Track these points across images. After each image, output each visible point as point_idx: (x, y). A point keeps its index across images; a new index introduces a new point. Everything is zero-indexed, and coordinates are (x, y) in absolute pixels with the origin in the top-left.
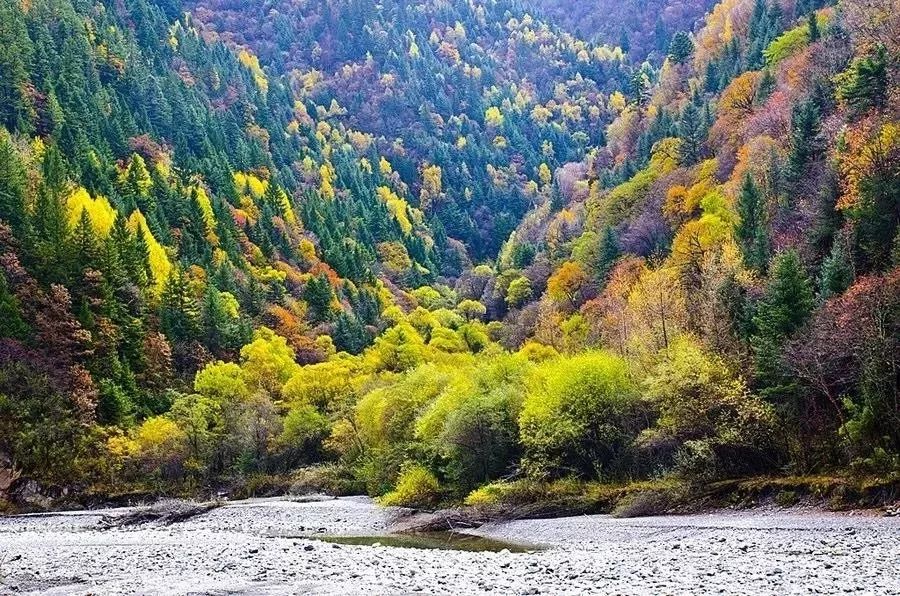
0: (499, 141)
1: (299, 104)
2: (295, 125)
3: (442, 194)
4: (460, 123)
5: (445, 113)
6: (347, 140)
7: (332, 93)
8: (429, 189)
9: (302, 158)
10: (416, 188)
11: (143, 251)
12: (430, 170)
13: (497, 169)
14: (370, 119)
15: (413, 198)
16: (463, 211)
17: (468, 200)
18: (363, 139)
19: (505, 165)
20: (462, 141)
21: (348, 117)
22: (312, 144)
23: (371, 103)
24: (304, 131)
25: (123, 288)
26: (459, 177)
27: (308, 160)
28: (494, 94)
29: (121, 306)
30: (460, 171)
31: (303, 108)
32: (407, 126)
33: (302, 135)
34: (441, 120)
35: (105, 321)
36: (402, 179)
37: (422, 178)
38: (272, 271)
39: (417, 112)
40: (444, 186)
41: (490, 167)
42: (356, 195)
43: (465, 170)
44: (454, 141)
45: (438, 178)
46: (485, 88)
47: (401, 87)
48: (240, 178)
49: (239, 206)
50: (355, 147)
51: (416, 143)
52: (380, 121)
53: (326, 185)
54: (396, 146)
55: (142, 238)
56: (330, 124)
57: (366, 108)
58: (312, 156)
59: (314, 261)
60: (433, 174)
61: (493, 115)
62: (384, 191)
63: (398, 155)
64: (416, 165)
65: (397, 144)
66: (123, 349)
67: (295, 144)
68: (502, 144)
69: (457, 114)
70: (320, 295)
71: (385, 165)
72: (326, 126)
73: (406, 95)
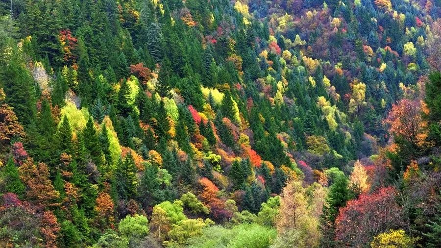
0: (412, 66)
1: (272, 37)
2: (265, 53)
3: (365, 103)
4: (384, 53)
5: (374, 45)
6: (302, 63)
7: (298, 30)
8: (356, 99)
9: (266, 75)
10: (348, 98)
11: (105, 142)
12: (358, 86)
13: (406, 86)
14: (321, 49)
15: (343, 105)
16: (378, 115)
17: (383, 107)
18: (312, 63)
19: (413, 83)
20: (384, 66)
21: (306, 47)
22: (276, 66)
23: (323, 38)
24: (271, 57)
25: (85, 165)
26: (379, 91)
27: (269, 77)
28: (413, 33)
29: (84, 176)
30: (380, 86)
31: (275, 40)
32: (347, 54)
33: (269, 59)
34: (371, 50)
35: (71, 185)
36: (337, 91)
37: (352, 92)
38: (211, 155)
39: (353, 45)
40: (367, 97)
41: (401, 85)
42: (300, 102)
43: (384, 86)
44: (378, 65)
45: (362, 91)
46: (407, 29)
47: (345, 27)
48: (205, 91)
49: (201, 110)
50: (307, 68)
51: (351, 66)
52: (327, 50)
53: (279, 95)
54: (337, 68)
55: (106, 134)
56: (292, 52)
57: (319, 41)
58: (273, 75)
59: (248, 148)
60: (360, 88)
61: (409, 47)
62: (322, 99)
63: (337, 74)
64: (350, 82)
65: (338, 67)
66: (81, 202)
67: (263, 66)
68: (414, 68)
69: (383, 47)
70: (241, 172)
71: (326, 81)
72: (288, 53)
73: (347, 32)
